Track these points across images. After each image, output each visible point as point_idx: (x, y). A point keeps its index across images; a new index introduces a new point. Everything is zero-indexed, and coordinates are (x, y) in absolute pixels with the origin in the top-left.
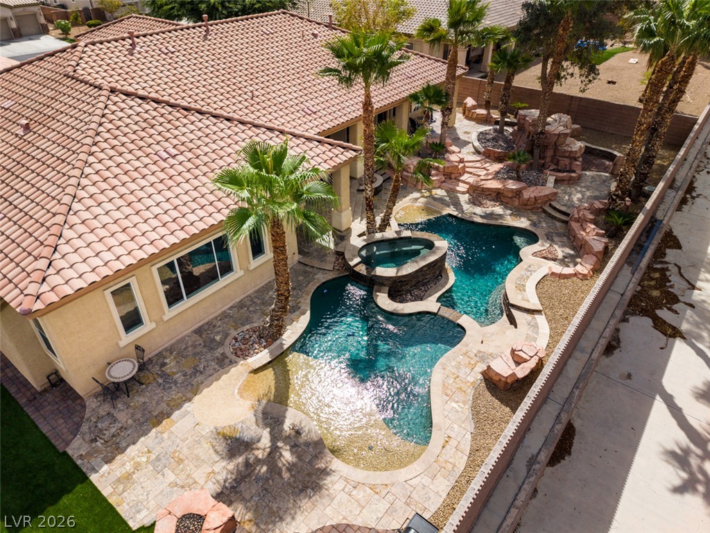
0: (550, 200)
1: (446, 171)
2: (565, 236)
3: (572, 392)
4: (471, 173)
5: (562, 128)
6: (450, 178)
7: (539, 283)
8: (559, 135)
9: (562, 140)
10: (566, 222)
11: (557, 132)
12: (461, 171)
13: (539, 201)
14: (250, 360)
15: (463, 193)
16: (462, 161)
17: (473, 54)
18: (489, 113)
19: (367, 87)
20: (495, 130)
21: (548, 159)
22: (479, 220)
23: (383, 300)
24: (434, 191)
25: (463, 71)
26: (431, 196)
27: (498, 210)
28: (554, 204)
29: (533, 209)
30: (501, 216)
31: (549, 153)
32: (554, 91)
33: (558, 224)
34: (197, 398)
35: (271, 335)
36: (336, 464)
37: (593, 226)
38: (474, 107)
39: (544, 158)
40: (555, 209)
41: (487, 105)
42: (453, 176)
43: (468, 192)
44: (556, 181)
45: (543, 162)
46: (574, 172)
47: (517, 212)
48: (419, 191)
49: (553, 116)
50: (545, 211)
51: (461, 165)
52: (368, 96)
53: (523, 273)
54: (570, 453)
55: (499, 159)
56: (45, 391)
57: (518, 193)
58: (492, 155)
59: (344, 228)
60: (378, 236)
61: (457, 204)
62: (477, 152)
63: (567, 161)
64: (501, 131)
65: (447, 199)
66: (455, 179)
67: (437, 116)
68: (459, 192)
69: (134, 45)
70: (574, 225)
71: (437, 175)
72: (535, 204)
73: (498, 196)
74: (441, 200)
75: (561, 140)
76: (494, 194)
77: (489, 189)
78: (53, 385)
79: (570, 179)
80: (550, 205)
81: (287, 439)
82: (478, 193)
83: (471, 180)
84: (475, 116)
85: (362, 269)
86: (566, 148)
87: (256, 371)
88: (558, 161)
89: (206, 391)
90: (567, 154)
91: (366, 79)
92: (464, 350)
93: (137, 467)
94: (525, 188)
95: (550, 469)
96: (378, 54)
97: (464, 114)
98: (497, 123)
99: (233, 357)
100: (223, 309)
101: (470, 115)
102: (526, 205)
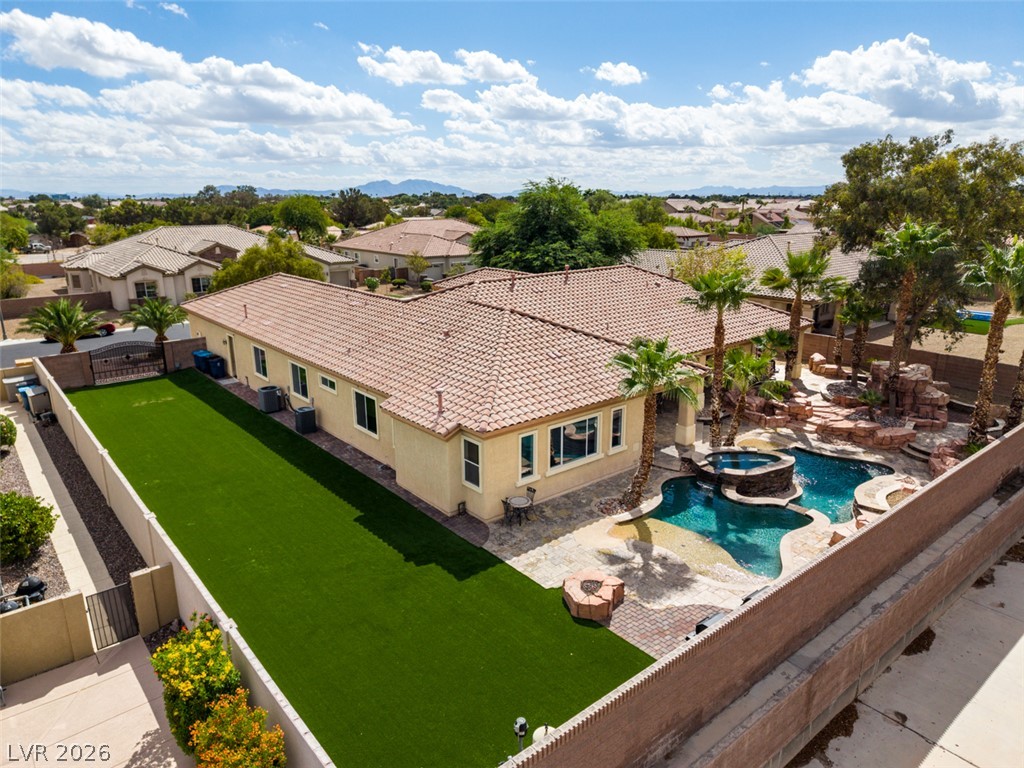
0: (908, 440)
1: (792, 411)
2: (924, 471)
3: (922, 573)
4: (819, 416)
5: (920, 376)
6: (797, 420)
7: (890, 494)
8: (917, 382)
9: (922, 387)
10: (926, 461)
11: (914, 379)
12: (808, 413)
13: (896, 441)
14: (614, 517)
15: (811, 432)
16: (808, 404)
17: (821, 318)
18: (840, 368)
19: (720, 314)
20: (848, 384)
21: (907, 407)
22: (829, 454)
23: (732, 494)
24: (779, 430)
25: (807, 323)
26: (776, 433)
27: (849, 448)
28: (913, 444)
29: (890, 449)
30: (854, 453)
31: (908, 401)
32: (912, 348)
33: (918, 463)
34: (575, 532)
35: (631, 502)
36: (698, 577)
37: (952, 459)
38: (822, 362)
39: (903, 406)
40: (914, 449)
41: (838, 360)
42: (799, 417)
43: (816, 432)
44: (916, 427)
45: (901, 409)
46: (938, 419)
47: (870, 450)
48: (763, 428)
49: (910, 366)
50: (903, 452)
51: (808, 408)
52: (720, 321)
53: (873, 487)
54: (928, 649)
55: (849, 406)
56: (453, 517)
57: (871, 433)
58: (843, 402)
59: (687, 443)
60: (724, 448)
61: (805, 440)
62: (825, 399)
63: (928, 409)
64: (854, 384)
65: (794, 436)
66: (802, 420)
67: (781, 367)
68: (807, 431)
69: (513, 285)
70: (933, 460)
71: (781, 415)
72: (891, 443)
73: (849, 436)
74: (788, 437)
75: (920, 387)
76: (845, 435)
77: (839, 429)
78: (460, 514)
79: (932, 425)
80: (909, 446)
81: (656, 560)
82: (827, 433)
83: (819, 421)
84: (823, 371)
85: (710, 469)
86: (926, 396)
87: (621, 524)
88: (919, 409)
89: (581, 529)
90: (928, 402)
91: (720, 309)
92: (812, 529)
93: (539, 560)
94: (879, 428)
95: (905, 657)
96: (732, 287)
97: (811, 369)
98: (849, 378)
99: (600, 513)
100: (585, 485)
101: (818, 370)
102: (881, 444)
